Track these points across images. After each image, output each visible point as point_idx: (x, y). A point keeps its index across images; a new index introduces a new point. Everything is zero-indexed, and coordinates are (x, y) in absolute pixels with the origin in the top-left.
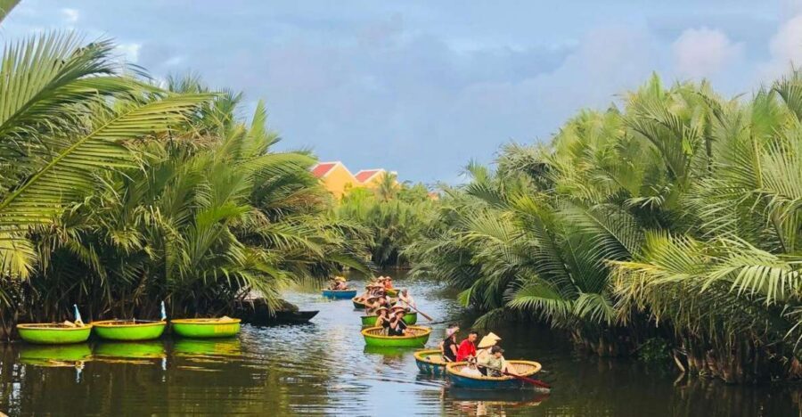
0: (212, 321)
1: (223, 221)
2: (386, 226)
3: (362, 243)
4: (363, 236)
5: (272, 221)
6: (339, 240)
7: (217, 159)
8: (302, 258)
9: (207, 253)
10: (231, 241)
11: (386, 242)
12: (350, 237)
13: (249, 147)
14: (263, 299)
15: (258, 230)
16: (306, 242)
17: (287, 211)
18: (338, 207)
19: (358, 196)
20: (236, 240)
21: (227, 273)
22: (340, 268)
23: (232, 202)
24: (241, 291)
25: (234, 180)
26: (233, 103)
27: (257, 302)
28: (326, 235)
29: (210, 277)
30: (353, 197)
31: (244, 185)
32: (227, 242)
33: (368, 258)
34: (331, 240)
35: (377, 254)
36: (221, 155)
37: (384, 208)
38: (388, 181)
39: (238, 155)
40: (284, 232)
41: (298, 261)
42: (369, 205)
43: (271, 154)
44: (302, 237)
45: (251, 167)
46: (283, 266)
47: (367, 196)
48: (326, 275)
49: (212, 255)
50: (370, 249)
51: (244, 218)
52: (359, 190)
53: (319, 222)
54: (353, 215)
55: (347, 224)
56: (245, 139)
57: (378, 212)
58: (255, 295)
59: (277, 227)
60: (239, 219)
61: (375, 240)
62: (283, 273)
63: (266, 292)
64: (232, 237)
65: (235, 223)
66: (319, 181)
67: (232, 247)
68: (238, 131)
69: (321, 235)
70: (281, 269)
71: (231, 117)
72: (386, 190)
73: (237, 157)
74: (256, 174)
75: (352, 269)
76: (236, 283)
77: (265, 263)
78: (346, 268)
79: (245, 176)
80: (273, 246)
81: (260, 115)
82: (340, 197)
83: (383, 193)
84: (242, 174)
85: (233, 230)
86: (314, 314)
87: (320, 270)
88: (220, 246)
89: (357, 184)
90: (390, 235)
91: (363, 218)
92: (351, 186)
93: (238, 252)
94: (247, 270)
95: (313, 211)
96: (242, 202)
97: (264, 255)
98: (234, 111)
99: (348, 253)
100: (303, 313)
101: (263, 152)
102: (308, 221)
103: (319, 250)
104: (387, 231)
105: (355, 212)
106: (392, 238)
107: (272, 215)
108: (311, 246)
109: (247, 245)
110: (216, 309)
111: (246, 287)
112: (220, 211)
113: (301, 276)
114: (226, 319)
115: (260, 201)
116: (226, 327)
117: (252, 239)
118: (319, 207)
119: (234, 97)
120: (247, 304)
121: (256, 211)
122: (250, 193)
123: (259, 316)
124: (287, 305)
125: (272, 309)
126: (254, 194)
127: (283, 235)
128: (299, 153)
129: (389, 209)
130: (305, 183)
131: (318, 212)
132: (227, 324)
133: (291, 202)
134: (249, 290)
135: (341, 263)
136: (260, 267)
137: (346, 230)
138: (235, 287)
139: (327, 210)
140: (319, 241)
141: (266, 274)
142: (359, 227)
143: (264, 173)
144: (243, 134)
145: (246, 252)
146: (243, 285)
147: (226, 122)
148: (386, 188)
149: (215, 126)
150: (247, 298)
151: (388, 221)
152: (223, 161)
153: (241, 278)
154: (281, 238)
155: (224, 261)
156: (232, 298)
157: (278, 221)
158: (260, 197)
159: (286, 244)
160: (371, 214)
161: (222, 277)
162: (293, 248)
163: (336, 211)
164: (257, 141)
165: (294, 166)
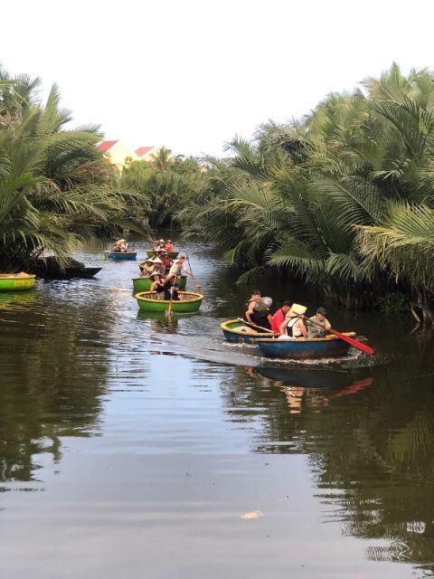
0: (11, 276)
1: (20, 190)
2: (161, 194)
3: (140, 208)
4: (141, 203)
5: (63, 190)
6: (121, 206)
7: (15, 137)
8: (89, 222)
9: (7, 218)
10: (28, 207)
11: (161, 208)
12: (130, 204)
13: (43, 126)
14: (54, 257)
15: (51, 198)
16: (92, 207)
17: (77, 181)
18: (120, 176)
19: (136, 169)
20: (31, 206)
21: (23, 235)
22: (121, 231)
23: (29, 173)
24: (35, 251)
25: (31, 154)
26: (30, 88)
27: (49, 259)
28: (109, 202)
29: (9, 239)
30: (133, 169)
31: (39, 158)
32: (24, 207)
33: (146, 221)
34: (113, 206)
35: (153, 218)
36: (19, 133)
37: (159, 176)
38: (164, 154)
39: (35, 133)
40: (74, 199)
41: (86, 225)
42: (146, 175)
43: (63, 132)
44: (89, 203)
45: (46, 142)
46: (71, 229)
47: (145, 168)
48: (108, 236)
49: (11, 220)
50: (147, 214)
51: (39, 185)
52: (138, 163)
53: (103, 191)
54: (132, 184)
55: (125, 192)
56: (41, 119)
57: (154, 182)
58: (47, 254)
59: (66, 195)
60: (34, 187)
61: (152, 207)
62: (72, 235)
63: (57, 252)
64: (29, 203)
65: (31, 192)
66: (105, 156)
67: (29, 212)
68: (34, 112)
69: (105, 202)
70: (71, 231)
71: (28, 100)
72: (161, 163)
73: (33, 134)
74: (49, 149)
75: (131, 231)
76: (32, 243)
77: (57, 227)
78: (127, 231)
79: (40, 151)
80: (63, 211)
81: (54, 98)
82: (121, 169)
83: (159, 165)
84: (36, 151)
85: (29, 197)
86: (97, 270)
87: (102, 232)
88: (18, 211)
89: (136, 158)
90: (165, 202)
91: (142, 187)
92: (131, 160)
93: (34, 217)
94: (40, 232)
95: (98, 181)
96: (37, 173)
97: (55, 219)
98: (32, 94)
99: (128, 217)
100: (89, 270)
101: (56, 130)
102: (94, 189)
103: (103, 215)
104: (162, 199)
105: (134, 182)
106: (166, 204)
107: (63, 184)
108: (96, 211)
109: (41, 210)
110: (14, 267)
111: (40, 247)
112: (18, 181)
113: (87, 238)
114: (23, 275)
115: (52, 171)
116: (23, 282)
117: (46, 205)
118: (103, 178)
119: (30, 83)
120: (40, 262)
121: (49, 181)
122: (44, 165)
123: (52, 272)
124: (74, 263)
125: (62, 266)
126: (48, 166)
127: (73, 203)
128: (86, 131)
129: (164, 179)
130: (91, 157)
131: (103, 182)
132: (23, 279)
133: (80, 173)
134: (42, 249)
135: (122, 227)
136: (52, 229)
137: (126, 197)
138: (31, 247)
139: (110, 180)
140: (103, 207)
141: (57, 236)
142: (137, 194)
143: (56, 149)
144: (37, 116)
145: (40, 217)
146: (37, 245)
147: (24, 105)
148: (161, 161)
149: (14, 108)
150: (41, 256)
151: (163, 190)
152: (21, 138)
153: (35, 239)
154: (70, 204)
155: (21, 225)
156: (28, 256)
157: (68, 190)
158: (53, 169)
159: (74, 209)
160: (148, 183)
161: (19, 239)
162: (80, 213)
163: (118, 182)
164: (50, 120)
165: (81, 142)
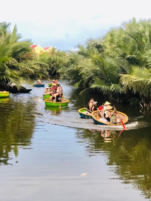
0: (1, 92)
1: (4, 62)
2: (53, 64)
3: (45, 69)
4: (46, 67)
5: (18, 62)
6: (39, 68)
7: (2, 44)
8: (28, 73)
10: (6, 68)
11: (53, 68)
12: (42, 67)
13: (11, 40)
14: (16, 86)
15: (14, 65)
16: (29, 68)
17: (23, 59)
18: (38, 58)
19: (44, 55)
20: (7, 68)
21: (5, 78)
22: (39, 76)
23: (6, 56)
24: (9, 83)
25: (7, 50)
26: (7, 27)
27: (14, 87)
28: (35, 66)
30: (43, 55)
31: (10, 51)
32: (5, 68)
33: (47, 73)
34: (36, 68)
35: (50, 72)
36: (3, 42)
37: (52, 58)
38: (53, 50)
39: (8, 42)
40: (22, 65)
41: (26, 74)
42: (47, 57)
43: (18, 42)
44: (28, 67)
45: (12, 46)
47: (47, 54)
48: (35, 78)
49: (0, 73)
50: (48, 71)
51: (10, 61)
52: (45, 53)
53: (33, 62)
54: (43, 60)
55: (41, 63)
57: (50, 59)
58: (13, 84)
59: (20, 64)
60: (9, 62)
61: (50, 68)
62: (22, 78)
63: (16, 83)
64: (6, 67)
65: (7, 63)
66: (33, 50)
67: (6, 70)
69: (33, 66)
70: (21, 77)
71: (6, 31)
72: (53, 53)
73: (8, 43)
74: (14, 48)
75: (42, 77)
77: (16, 75)
78: (41, 76)
79: (10, 49)
80: (19, 70)
81: (15, 30)
82: (39, 55)
83: (52, 54)
84: (9, 48)
85: (7, 65)
86: (30, 90)
87: (33, 77)
88: (3, 69)
89: (44, 51)
90: (54, 66)
91: (46, 61)
92: (42, 52)
93: (8, 71)
94: (11, 77)
96: (9, 56)
97: (16, 72)
98: (7, 29)
99: (41, 72)
100: (28, 90)
101: (16, 41)
102: (29, 62)
103: (32, 71)
104: (53, 65)
105: (43, 59)
106: (55, 67)
107: (18, 60)
108: (30, 70)
109: (11, 69)
110: (1, 89)
111: (11, 82)
112: (3, 59)
113: (27, 79)
114: (5, 92)
115: (15, 56)
117: (12, 67)
118: (32, 58)
119: (7, 25)
120: (11, 87)
121: (14, 59)
122: (12, 54)
123: (14, 90)
124: (23, 87)
125: (18, 89)
127: (22, 67)
128: (27, 42)
129: (54, 58)
130: (28, 51)
132: (5, 93)
133: (25, 56)
134: (11, 83)
135: (39, 75)
136: (15, 76)
137: (41, 65)
138: (7, 82)
139: (35, 59)
140: (33, 68)
141: (16, 78)
142: (45, 64)
143: (16, 48)
144: (9, 36)
145: (10, 71)
146: (10, 81)
147: (5, 32)
148: (53, 52)
150: (11, 85)
151: (53, 62)
152: (4, 44)
153: (9, 79)
154: (21, 67)
155: (4, 74)
156: (7, 85)
157: (20, 62)
158: (15, 55)
159: (23, 69)
160: (48, 60)
161: (3, 79)
162: (25, 70)
163: (38, 59)
164: (14, 38)
165: (25, 46)
